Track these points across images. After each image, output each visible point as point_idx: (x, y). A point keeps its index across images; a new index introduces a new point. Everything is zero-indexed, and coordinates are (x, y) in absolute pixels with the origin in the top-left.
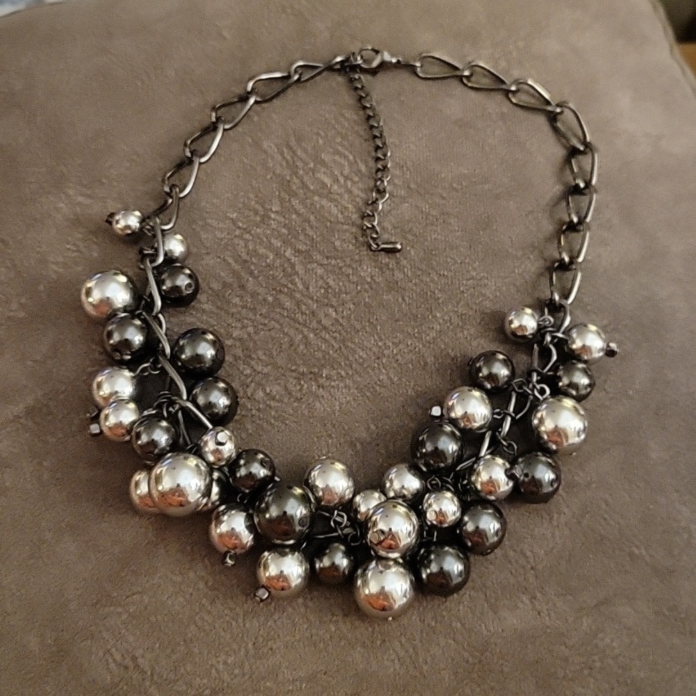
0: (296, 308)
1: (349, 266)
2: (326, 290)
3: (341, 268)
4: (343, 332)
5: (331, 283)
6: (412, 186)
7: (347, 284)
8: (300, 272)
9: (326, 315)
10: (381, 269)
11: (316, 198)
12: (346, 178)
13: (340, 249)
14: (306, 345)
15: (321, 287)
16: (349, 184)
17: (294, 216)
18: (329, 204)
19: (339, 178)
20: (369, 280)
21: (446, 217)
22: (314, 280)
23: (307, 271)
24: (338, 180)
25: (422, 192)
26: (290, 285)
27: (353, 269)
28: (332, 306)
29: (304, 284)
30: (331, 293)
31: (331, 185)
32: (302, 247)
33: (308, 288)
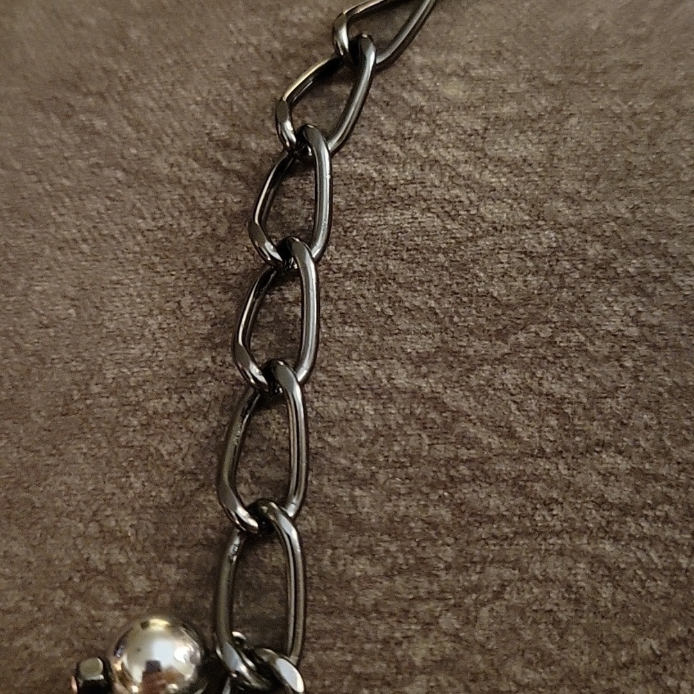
0: (520, 500)
1: (569, 326)
2: (559, 413)
3: (551, 342)
4: (672, 493)
5: (558, 389)
6: (553, 78)
7: (595, 370)
8: (465, 406)
9: (605, 476)
10: (640, 290)
11: (369, 218)
12: (401, 138)
13: (513, 299)
14: (613, 580)
15: (542, 414)
16: (417, 146)
17: (349, 285)
18: (408, 214)
19: (386, 147)
20: (634, 331)
21: (673, 99)
22: (513, 407)
23: (479, 393)
24: (384, 152)
25: (582, 77)
26: (464, 453)
27: (578, 326)
28: (603, 445)
29: (496, 428)
30: (575, 412)
31: (380, 172)
32: (423, 345)
33: (512, 435)
